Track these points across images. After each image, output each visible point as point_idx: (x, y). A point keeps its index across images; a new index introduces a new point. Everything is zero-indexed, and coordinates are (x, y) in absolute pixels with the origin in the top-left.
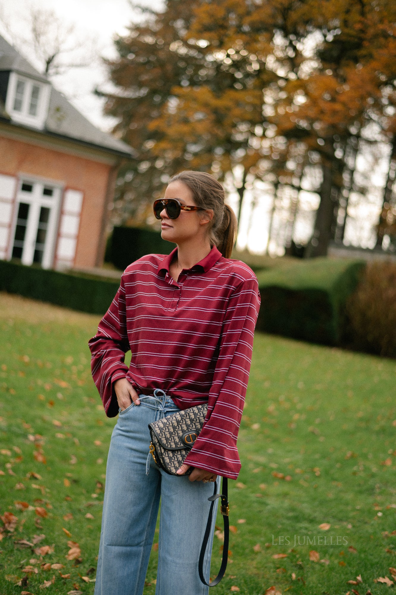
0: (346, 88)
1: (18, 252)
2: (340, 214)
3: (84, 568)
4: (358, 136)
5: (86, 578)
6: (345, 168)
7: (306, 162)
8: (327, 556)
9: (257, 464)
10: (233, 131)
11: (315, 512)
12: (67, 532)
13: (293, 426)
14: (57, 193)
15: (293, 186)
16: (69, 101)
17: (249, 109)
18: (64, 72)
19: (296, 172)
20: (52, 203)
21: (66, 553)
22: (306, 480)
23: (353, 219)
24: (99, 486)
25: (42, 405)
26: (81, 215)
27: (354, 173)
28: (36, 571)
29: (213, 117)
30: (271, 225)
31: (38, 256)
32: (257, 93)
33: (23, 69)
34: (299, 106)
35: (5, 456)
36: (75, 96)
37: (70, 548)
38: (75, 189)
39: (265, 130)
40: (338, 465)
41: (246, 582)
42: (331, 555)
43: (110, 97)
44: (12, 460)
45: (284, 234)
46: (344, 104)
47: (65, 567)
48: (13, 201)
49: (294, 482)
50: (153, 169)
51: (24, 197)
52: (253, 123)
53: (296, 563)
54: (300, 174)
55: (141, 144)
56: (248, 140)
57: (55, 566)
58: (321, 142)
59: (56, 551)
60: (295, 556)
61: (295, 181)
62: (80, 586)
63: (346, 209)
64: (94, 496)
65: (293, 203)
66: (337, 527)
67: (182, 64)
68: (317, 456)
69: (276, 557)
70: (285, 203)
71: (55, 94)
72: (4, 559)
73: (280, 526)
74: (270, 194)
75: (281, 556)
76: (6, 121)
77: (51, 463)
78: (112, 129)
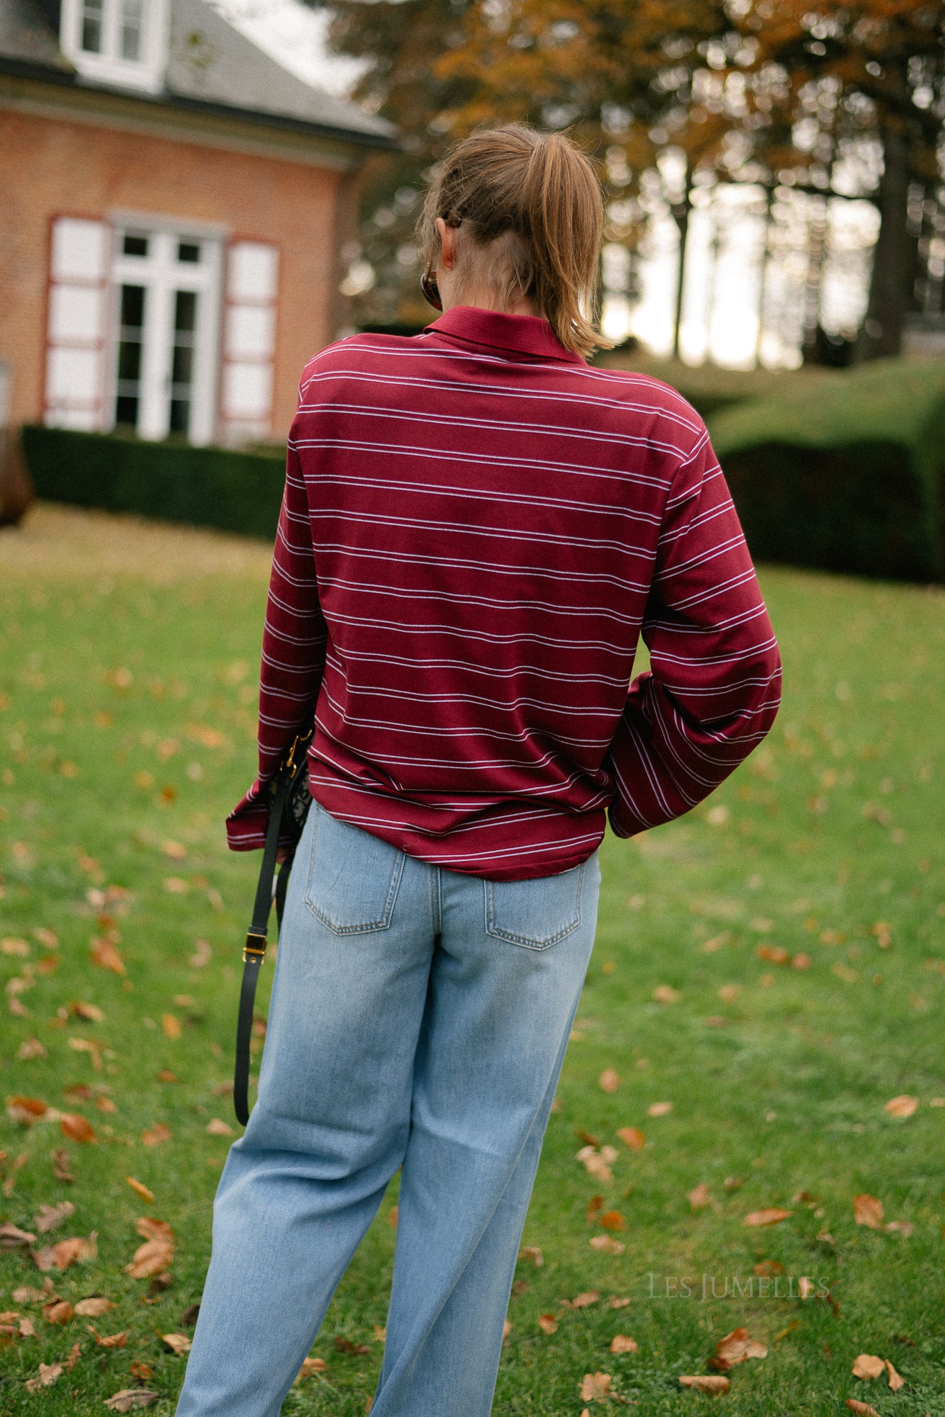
1: (128, 409)
2: (936, 252)
3: (177, 1304)
5: (174, 1340)
6: (939, 132)
8: (908, 1209)
9: (716, 925)
11: (874, 1059)
12: (142, 1188)
13: (821, 806)
14: (211, 254)
15: (810, 190)
19: (816, 154)
20: (200, 278)
21: (131, 1257)
22: (850, 964)
25: (142, 801)
26: (277, 303)
28: (27, 1327)
29: (594, 28)
30: (763, 295)
31: (179, 414)
35: (12, 958)
37: (144, 1240)
38: (257, 240)
39: (730, 54)
41: (658, 1317)
42: (920, 1203)
43: (340, 7)
44: (28, 969)
47: (115, 1307)
48: (103, 283)
49: (818, 972)
51: (130, 270)
52: (698, 34)
53: (815, 1237)
54: (828, 159)
55: (427, 120)
56: (690, 83)
57: (87, 1308)
58: (873, 69)
59: (100, 1253)
60: (810, 1214)
61: (818, 178)
62: (154, 1369)
65: (813, 231)
66: (937, 1103)
68: (885, 887)
69: (754, 1219)
70: (797, 236)
73: (771, 1116)
74: (755, 215)
75: (770, 1215)
76: (66, 79)
77: (138, 969)
78: (355, 87)
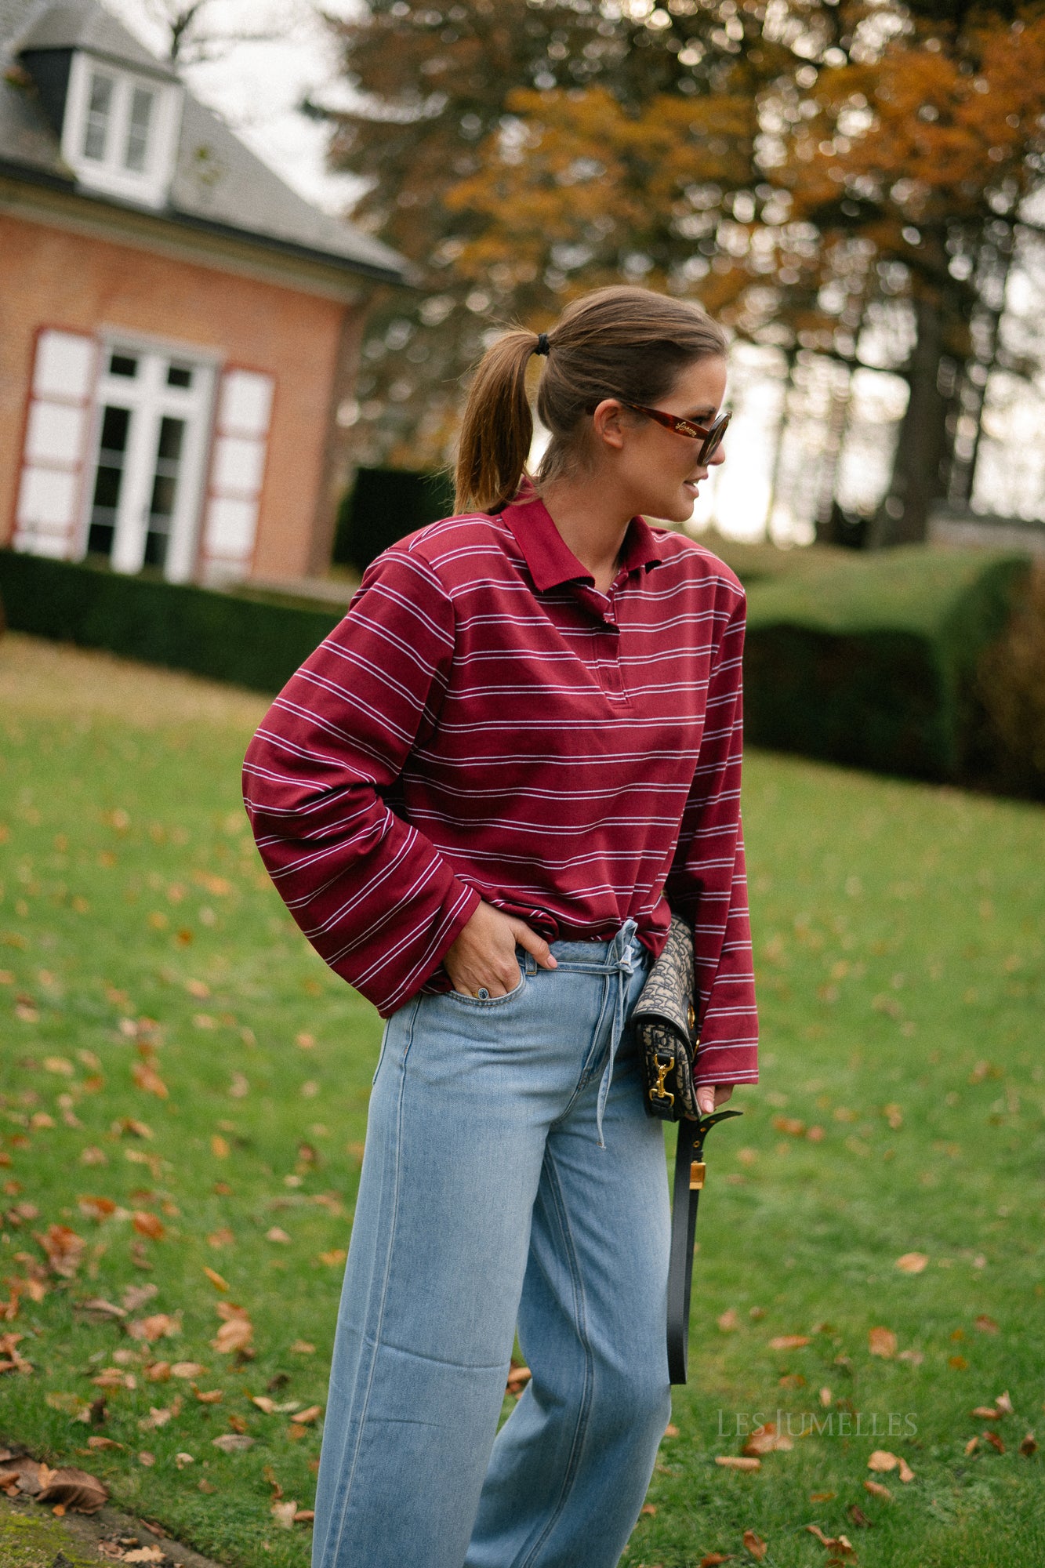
0: (981, 86)
1: (102, 537)
2: (964, 430)
3: (262, 1374)
4: (1012, 219)
5: (263, 1402)
6: (975, 307)
7: (871, 293)
8: (918, 1344)
10: (675, 209)
11: (886, 1222)
12: (217, 1277)
13: (832, 995)
14: (202, 381)
15: (835, 356)
16: (234, 132)
17: (716, 147)
18: (221, 55)
19: (843, 318)
20: (189, 405)
21: (214, 1335)
22: (863, 1139)
23: (999, 444)
24: (305, 1155)
25: (159, 941)
26: (269, 437)
27: (1002, 320)
28: (131, 1382)
29: (620, 170)
30: (777, 463)
31: (155, 548)
32: (739, 103)
33: (105, 45)
34: (852, 138)
35: (58, 1076)
36: (250, 121)
37: (223, 1321)
38: (253, 368)
39: (759, 208)
40: (951, 1099)
41: (695, 1412)
42: (929, 1340)
43: (342, 119)
44: (75, 1087)
45: (813, 487)
46: (973, 129)
47: (208, 1371)
48: (87, 403)
49: (830, 1144)
50: (461, 314)
51: (116, 391)
52: (729, 186)
53: (833, 1360)
54: (855, 324)
55: (429, 249)
56: (714, 232)
57: (183, 1370)
58: (911, 236)
59: (185, 1330)
60: (829, 1343)
61: (843, 345)
62: (248, 1423)
63: (978, 416)
64: (293, 1181)
65: (835, 400)
66: (945, 1263)
67: (534, 29)
68: (895, 1074)
69: (779, 1343)
71: (195, 112)
72: (44, 1350)
73: (790, 1263)
74: (773, 378)
75: (793, 1341)
76: (64, 186)
77: (179, 1094)
78: (352, 208)
